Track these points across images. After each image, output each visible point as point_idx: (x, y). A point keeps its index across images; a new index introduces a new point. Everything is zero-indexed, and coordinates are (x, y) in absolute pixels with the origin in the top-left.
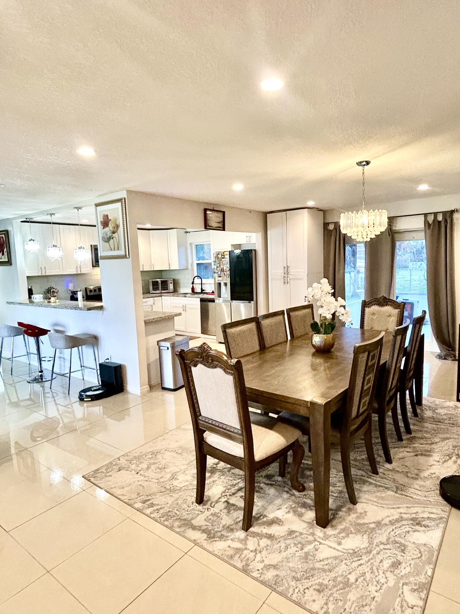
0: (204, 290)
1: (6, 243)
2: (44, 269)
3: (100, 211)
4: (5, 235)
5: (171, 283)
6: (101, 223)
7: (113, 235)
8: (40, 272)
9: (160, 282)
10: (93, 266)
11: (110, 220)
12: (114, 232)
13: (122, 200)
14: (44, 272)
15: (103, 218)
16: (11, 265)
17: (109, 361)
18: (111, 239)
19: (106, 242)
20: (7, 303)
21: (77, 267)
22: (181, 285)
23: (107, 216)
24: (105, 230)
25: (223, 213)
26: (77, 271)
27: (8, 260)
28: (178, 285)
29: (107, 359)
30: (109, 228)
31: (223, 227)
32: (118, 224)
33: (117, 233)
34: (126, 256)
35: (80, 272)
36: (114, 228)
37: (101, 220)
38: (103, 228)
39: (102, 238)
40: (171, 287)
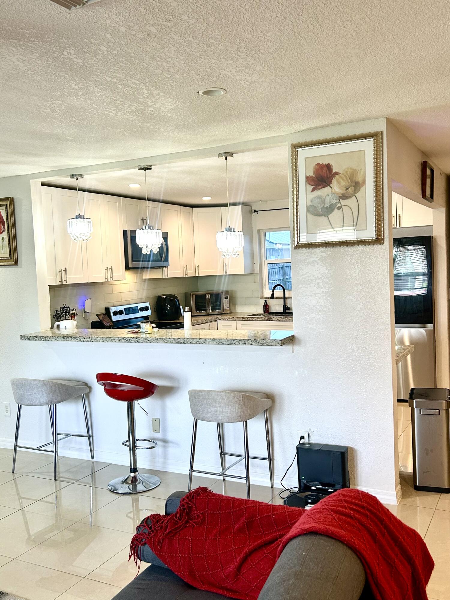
0: (289, 309)
1: (8, 222)
2: (64, 273)
3: (306, 158)
4: (7, 208)
5: (226, 298)
6: (309, 180)
7: (343, 202)
8: (59, 279)
9: (208, 297)
10: (127, 268)
11: (337, 174)
12: (344, 197)
13: (375, 136)
14: (64, 278)
15: (314, 172)
16: (16, 264)
17: (306, 440)
18: (336, 210)
19: (318, 215)
20: (23, 337)
21: (107, 269)
22: (239, 300)
23: (329, 167)
24: (318, 193)
25: (432, 171)
26: (107, 278)
27: (10, 254)
28: (233, 301)
29: (302, 437)
30: (331, 188)
31: (432, 196)
32: (360, 179)
33: (354, 197)
34: (379, 240)
35: (112, 278)
36: (348, 189)
37: (308, 175)
38: (313, 190)
39: (308, 211)
40: (226, 303)
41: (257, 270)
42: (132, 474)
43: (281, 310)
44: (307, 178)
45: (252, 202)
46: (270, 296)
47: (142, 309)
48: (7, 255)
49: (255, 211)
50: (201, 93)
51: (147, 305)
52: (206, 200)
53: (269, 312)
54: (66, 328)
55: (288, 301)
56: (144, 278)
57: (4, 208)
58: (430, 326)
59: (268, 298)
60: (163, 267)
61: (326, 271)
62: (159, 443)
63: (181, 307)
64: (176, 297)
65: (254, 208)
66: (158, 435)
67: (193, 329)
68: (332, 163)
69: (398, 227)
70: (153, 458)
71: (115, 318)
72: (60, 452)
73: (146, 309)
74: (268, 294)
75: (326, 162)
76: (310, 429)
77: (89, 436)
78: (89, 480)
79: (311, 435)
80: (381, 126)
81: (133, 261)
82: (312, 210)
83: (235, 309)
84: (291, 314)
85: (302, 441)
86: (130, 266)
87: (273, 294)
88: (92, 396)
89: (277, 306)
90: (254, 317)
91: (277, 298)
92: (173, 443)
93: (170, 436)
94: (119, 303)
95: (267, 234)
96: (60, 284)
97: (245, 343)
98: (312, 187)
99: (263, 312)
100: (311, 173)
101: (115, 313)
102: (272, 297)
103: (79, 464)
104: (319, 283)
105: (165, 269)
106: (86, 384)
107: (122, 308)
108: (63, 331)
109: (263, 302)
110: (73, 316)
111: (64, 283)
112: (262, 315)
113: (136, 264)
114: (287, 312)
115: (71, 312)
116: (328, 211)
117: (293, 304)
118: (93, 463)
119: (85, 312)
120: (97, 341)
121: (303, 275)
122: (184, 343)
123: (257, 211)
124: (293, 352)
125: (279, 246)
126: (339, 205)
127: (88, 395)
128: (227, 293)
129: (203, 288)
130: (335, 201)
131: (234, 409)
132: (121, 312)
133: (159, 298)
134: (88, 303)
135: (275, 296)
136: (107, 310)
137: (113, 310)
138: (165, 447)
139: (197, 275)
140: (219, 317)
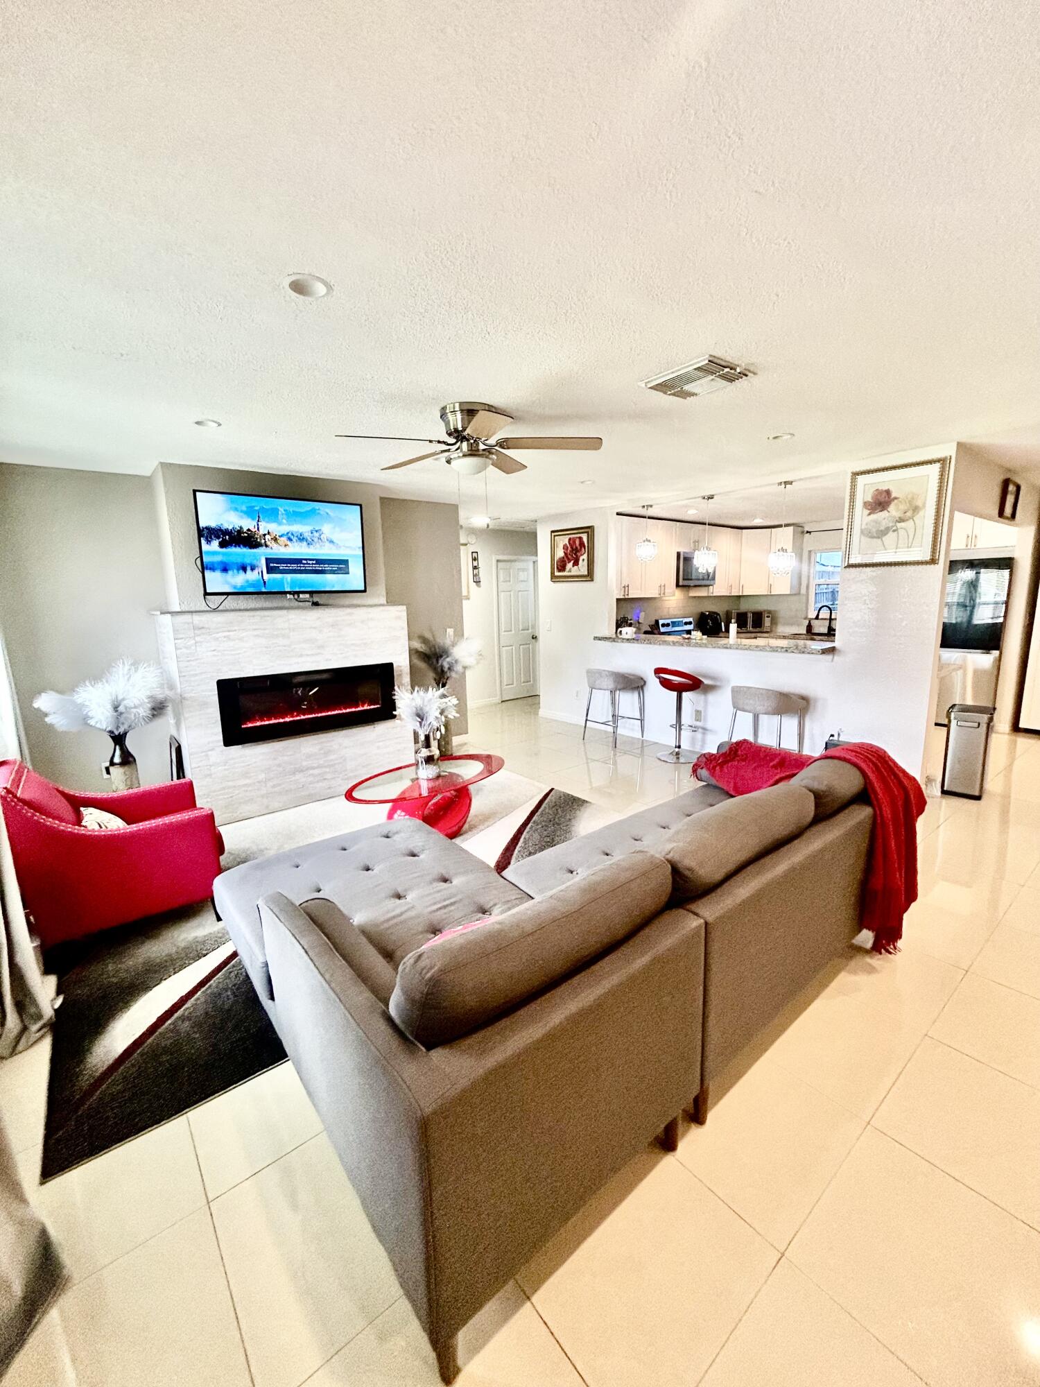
0: (833, 630)
1: (588, 547)
2: (627, 588)
3: (865, 485)
4: (588, 535)
5: (768, 617)
6: (866, 504)
7: (899, 525)
8: (622, 593)
9: (750, 615)
10: (678, 585)
11: (896, 498)
12: (901, 520)
13: (943, 461)
14: (626, 593)
15: (872, 498)
16: (592, 580)
17: (836, 738)
18: (891, 533)
19: (873, 537)
20: (595, 638)
21: (660, 586)
22: (781, 620)
23: (888, 492)
24: (873, 517)
25: (1018, 488)
26: (660, 594)
27: (588, 573)
28: (774, 622)
29: (832, 736)
30: (889, 512)
31: (1013, 516)
32: (919, 503)
33: (912, 520)
34: (933, 561)
35: (664, 594)
36: (905, 513)
37: (866, 500)
38: (869, 514)
39: (862, 532)
40: (767, 622)
41: (803, 591)
42: (677, 750)
43: (825, 631)
44: (865, 503)
45: (805, 523)
46: (814, 617)
47: (686, 623)
48: (586, 573)
49: (807, 532)
50: (771, 438)
51: (691, 619)
52: (758, 522)
53: (813, 632)
54: (627, 633)
55: (833, 622)
56: (690, 595)
57: (586, 534)
58: (996, 653)
59: (812, 619)
60: (709, 586)
61: (875, 589)
62: (700, 730)
63: (723, 624)
64: (718, 614)
65: (806, 529)
66: (698, 724)
67: (738, 638)
68: (891, 489)
69: (973, 547)
70: (693, 741)
71: (663, 630)
72: (620, 731)
73: (690, 623)
74: (812, 615)
75: (885, 488)
76: (841, 729)
77: (642, 720)
78: (639, 751)
79: (841, 734)
80: (950, 450)
81: (684, 579)
82: (867, 533)
83: (776, 628)
84: (834, 635)
85: (831, 738)
86: (681, 584)
87: (818, 615)
88: (645, 689)
89: (821, 627)
90: (796, 636)
91: (822, 619)
92: (711, 731)
93: (709, 726)
94: (668, 617)
95: (818, 555)
96: (623, 597)
97: (787, 651)
98: (869, 511)
99: (805, 632)
100: (869, 499)
101: (663, 625)
102: (817, 618)
103: (632, 741)
104: (865, 600)
105: (711, 587)
106: (642, 679)
107: (669, 621)
108: (624, 636)
109: (806, 622)
110: (630, 625)
111: (626, 597)
112: (805, 634)
113: (686, 583)
114: (831, 633)
115: (629, 622)
116: (882, 533)
117: (837, 626)
118: (643, 741)
119: (639, 623)
120: (655, 644)
121: (851, 592)
122: (731, 648)
123: (810, 532)
124: (832, 661)
125: (830, 569)
126: (895, 528)
127: (642, 687)
128: (769, 612)
129: (744, 607)
130: (891, 525)
131: (770, 704)
132: (668, 625)
133: (702, 614)
134: (642, 615)
135: (820, 617)
136: (657, 622)
137: (661, 622)
138: (704, 734)
139: (741, 594)
140: (759, 635)
